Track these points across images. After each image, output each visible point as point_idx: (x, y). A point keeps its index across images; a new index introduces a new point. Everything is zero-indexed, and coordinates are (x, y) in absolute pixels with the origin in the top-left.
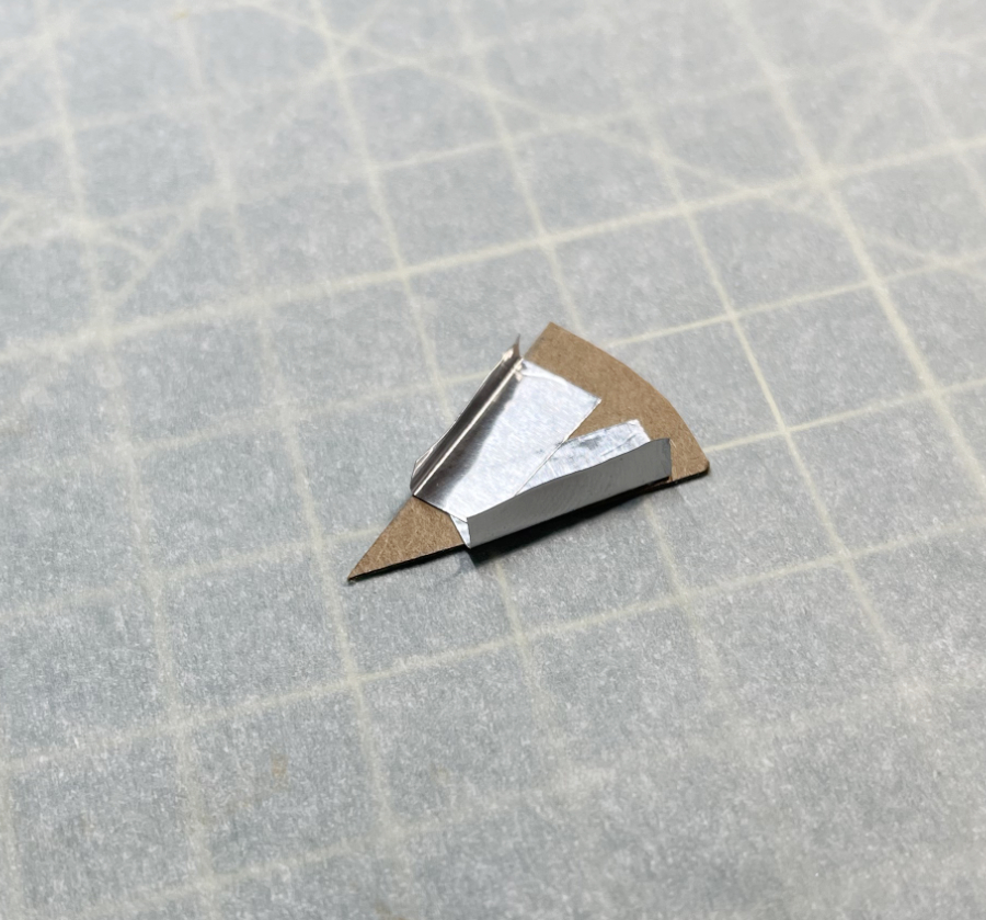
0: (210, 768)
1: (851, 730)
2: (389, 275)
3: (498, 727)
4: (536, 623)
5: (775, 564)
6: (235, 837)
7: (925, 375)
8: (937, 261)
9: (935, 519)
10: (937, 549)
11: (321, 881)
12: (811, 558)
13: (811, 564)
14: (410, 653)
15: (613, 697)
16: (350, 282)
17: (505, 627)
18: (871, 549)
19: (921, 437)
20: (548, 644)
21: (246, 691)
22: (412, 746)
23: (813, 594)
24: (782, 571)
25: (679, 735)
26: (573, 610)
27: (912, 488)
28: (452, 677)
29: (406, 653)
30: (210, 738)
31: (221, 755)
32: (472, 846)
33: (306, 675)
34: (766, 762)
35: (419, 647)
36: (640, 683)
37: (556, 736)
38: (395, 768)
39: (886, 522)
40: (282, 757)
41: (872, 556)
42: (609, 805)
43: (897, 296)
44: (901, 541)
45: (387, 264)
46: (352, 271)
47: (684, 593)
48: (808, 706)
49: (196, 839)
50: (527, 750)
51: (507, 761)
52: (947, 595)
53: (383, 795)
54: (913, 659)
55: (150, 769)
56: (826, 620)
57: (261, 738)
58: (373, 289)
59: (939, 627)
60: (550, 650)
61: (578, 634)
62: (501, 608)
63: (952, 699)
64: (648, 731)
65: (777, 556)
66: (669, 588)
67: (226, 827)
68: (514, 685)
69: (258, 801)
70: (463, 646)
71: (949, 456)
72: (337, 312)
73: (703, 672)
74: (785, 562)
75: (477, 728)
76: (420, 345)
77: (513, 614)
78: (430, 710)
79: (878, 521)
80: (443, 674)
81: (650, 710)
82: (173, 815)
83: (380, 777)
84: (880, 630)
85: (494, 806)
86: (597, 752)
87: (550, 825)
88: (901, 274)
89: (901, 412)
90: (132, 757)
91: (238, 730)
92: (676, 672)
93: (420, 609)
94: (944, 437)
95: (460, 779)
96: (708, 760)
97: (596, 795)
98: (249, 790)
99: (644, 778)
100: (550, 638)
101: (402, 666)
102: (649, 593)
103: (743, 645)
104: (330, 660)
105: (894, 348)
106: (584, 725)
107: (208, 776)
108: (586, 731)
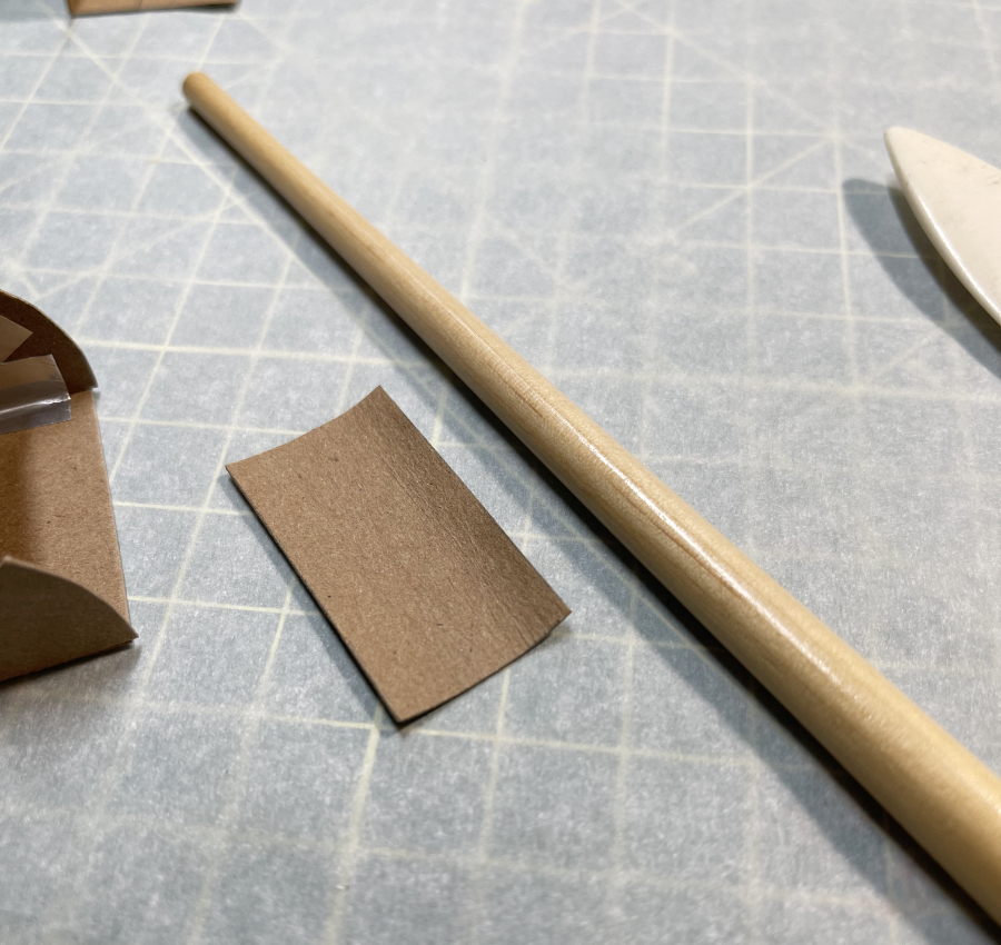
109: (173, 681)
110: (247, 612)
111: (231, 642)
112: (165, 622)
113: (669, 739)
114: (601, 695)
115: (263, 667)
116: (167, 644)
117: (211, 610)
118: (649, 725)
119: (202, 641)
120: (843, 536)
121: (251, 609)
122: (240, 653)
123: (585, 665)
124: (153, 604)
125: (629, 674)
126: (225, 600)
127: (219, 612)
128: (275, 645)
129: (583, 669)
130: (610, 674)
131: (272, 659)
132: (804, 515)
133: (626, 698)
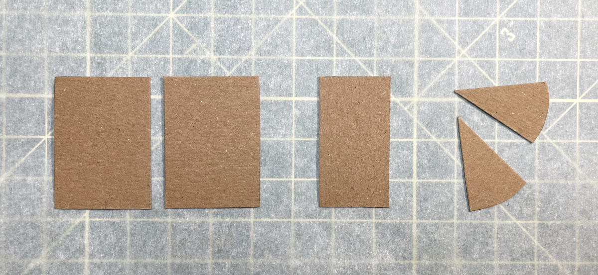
0: (216, 234)
1: (357, 268)
2: (290, 99)
3: (281, 244)
4: (297, 218)
5: (357, 218)
6: (218, 253)
7: (415, 175)
8: (434, 138)
9: (399, 218)
10: (395, 226)
11: (234, 268)
12: (366, 219)
13: (365, 221)
14: (266, 217)
15: (308, 243)
16: (279, 99)
17: (289, 217)
18: (381, 221)
19: (405, 193)
20: (298, 224)
21: (227, 217)
22: (261, 242)
23: (362, 229)
24: (358, 220)
25: (319, 258)
26: (307, 217)
27: (397, 207)
28: (274, 226)
29: (266, 216)
30: (217, 226)
31: (219, 232)
32: (267, 271)
33: (242, 216)
34: (336, 271)
35: (269, 216)
36: (315, 242)
37: (293, 250)
38: (255, 246)
39: (387, 215)
40: (232, 236)
41: (380, 223)
42: (299, 271)
43: (418, 147)
44: (389, 221)
45: (290, 95)
46: (280, 96)
47: (333, 220)
48: (350, 259)
49: (209, 251)
50: (285, 252)
51: (280, 253)
52: (393, 239)
53: (252, 252)
54: (378, 254)
55: (202, 231)
56: (363, 238)
57: (228, 229)
58: (285, 102)
59: (387, 247)
60: (298, 226)
61: (306, 224)
62: (290, 211)
63: (382, 267)
64: (313, 255)
65: (358, 216)
66: (330, 217)
67: (216, 250)
68: (287, 233)
69: (225, 245)
70: (279, 218)
71: (410, 201)
72: (274, 108)
73: (331, 243)
74: (360, 218)
75: (276, 242)
76: (292, 125)
77: (293, 213)
78: (267, 234)
79: (385, 214)
80: (272, 224)
81: (315, 250)
82: (206, 244)
83: (252, 247)
84: (374, 244)
85: (275, 263)
86: (300, 257)
87: (285, 272)
88: (423, 140)
89: (404, 184)
90: (199, 226)
91: (224, 226)
92: (324, 241)
93: (271, 205)
94: (411, 195)
95: (269, 254)
96: (323, 266)
97: (297, 268)
98: (223, 242)
99: (308, 267)
100: (299, 223)
101: (264, 220)
102: (325, 218)
103: (342, 238)
104: (248, 214)
105: (411, 164)
106: (300, 249)
107: (215, 236)
108: (299, 251)
109: (343, 253)
110: (361, 222)
111: (358, 236)
112: (333, 229)
113: (510, 258)
114: (487, 244)
115: (372, 244)
116: (336, 238)
117: (348, 223)
118: (503, 254)
119: (348, 236)
120: (569, 174)
121: (362, 221)
122: (363, 240)
123: (482, 234)
124: (326, 222)
125: (496, 236)
126: (352, 218)
127: (351, 223)
128: (374, 235)
129: (481, 235)
130: (490, 237)
131: (374, 241)
132: (556, 166)
133: (495, 245)
